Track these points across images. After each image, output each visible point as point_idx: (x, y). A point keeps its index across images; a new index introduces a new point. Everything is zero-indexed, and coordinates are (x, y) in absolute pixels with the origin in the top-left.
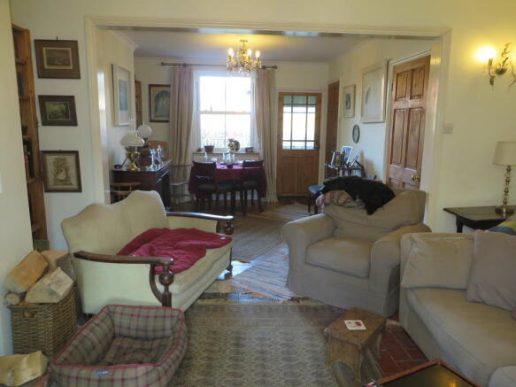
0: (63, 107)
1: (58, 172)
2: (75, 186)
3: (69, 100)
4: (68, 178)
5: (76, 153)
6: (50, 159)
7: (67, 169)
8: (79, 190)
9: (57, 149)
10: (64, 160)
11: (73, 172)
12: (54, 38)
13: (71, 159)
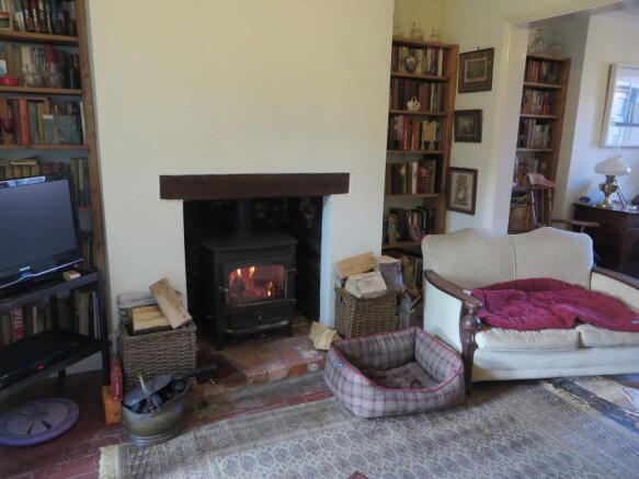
0: (472, 122)
1: (459, 190)
2: (469, 207)
3: (476, 115)
4: (465, 198)
5: (474, 172)
6: (455, 175)
7: (466, 189)
8: (472, 212)
9: (461, 166)
10: (465, 178)
11: (470, 191)
12: (476, 49)
13: (470, 177)
